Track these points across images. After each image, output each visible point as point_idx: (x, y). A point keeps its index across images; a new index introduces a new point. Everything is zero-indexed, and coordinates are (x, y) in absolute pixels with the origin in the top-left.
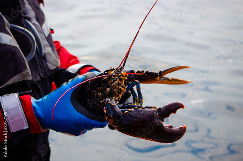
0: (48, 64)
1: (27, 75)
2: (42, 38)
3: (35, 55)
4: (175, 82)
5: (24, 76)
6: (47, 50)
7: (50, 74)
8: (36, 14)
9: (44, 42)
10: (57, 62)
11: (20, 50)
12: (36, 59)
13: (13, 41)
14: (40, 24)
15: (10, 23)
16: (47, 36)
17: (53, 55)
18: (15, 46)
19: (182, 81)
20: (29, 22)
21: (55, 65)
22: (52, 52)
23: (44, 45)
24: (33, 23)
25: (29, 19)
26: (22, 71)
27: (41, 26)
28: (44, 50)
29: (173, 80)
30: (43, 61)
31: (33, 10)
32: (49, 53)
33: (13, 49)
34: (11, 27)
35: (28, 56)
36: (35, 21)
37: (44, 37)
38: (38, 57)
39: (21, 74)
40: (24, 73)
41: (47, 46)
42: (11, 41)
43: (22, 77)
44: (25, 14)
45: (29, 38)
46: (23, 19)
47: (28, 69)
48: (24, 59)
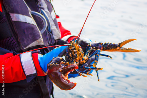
0: (54, 36)
1: (41, 42)
2: (50, 20)
3: (46, 30)
4: (131, 51)
5: (39, 42)
6: (53, 27)
7: (55, 42)
8: (47, 6)
9: (52, 23)
10: (59, 35)
11: (37, 26)
12: (46, 33)
13: (33, 21)
14: (50, 12)
15: (31, 10)
16: (53, 19)
17: (57, 30)
18: (34, 24)
19: (135, 50)
20: (43, 11)
21: (58, 37)
22: (56, 29)
23: (51, 25)
24: (46, 11)
25: (43, 9)
26: (37, 39)
27: (50, 13)
28: (52, 27)
29: (129, 49)
30: (51, 34)
31: (46, 3)
32: (54, 30)
33: (33, 26)
34: (32, 13)
35: (42, 31)
36: (47, 10)
37: (52, 20)
38: (48, 32)
39: (37, 41)
40: (39, 40)
41: (53, 25)
42: (32, 21)
43: (38, 43)
44: (41, 6)
45: (43, 20)
46: (39, 8)
47: (41, 38)
48: (39, 32)
